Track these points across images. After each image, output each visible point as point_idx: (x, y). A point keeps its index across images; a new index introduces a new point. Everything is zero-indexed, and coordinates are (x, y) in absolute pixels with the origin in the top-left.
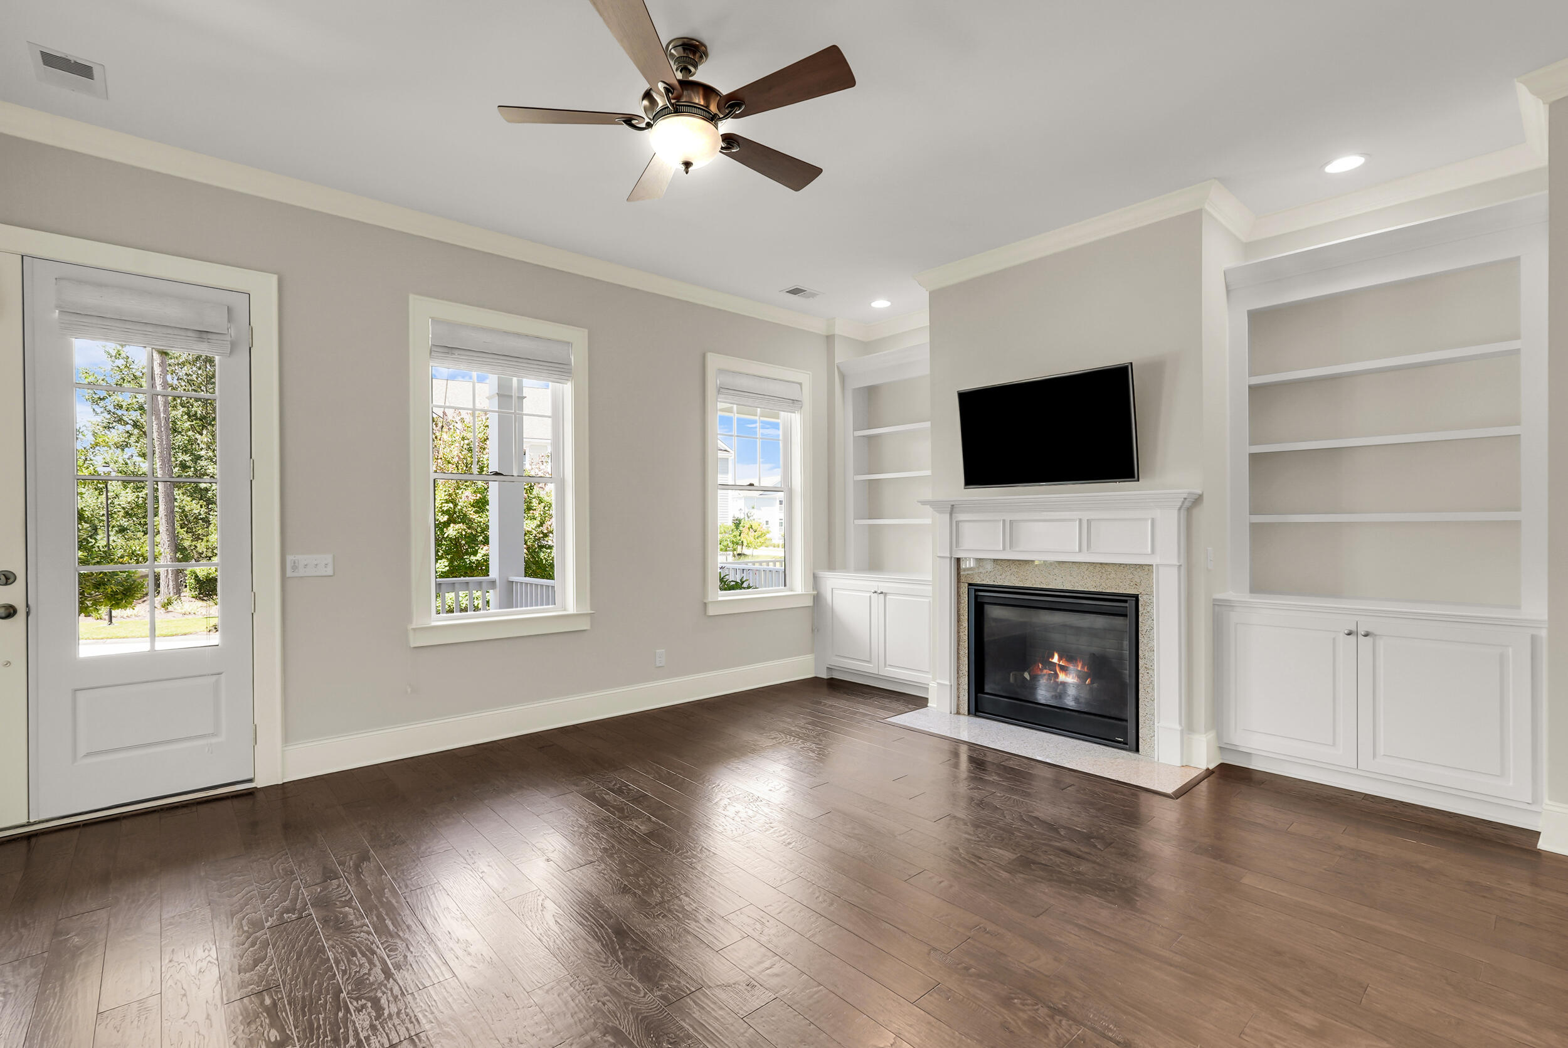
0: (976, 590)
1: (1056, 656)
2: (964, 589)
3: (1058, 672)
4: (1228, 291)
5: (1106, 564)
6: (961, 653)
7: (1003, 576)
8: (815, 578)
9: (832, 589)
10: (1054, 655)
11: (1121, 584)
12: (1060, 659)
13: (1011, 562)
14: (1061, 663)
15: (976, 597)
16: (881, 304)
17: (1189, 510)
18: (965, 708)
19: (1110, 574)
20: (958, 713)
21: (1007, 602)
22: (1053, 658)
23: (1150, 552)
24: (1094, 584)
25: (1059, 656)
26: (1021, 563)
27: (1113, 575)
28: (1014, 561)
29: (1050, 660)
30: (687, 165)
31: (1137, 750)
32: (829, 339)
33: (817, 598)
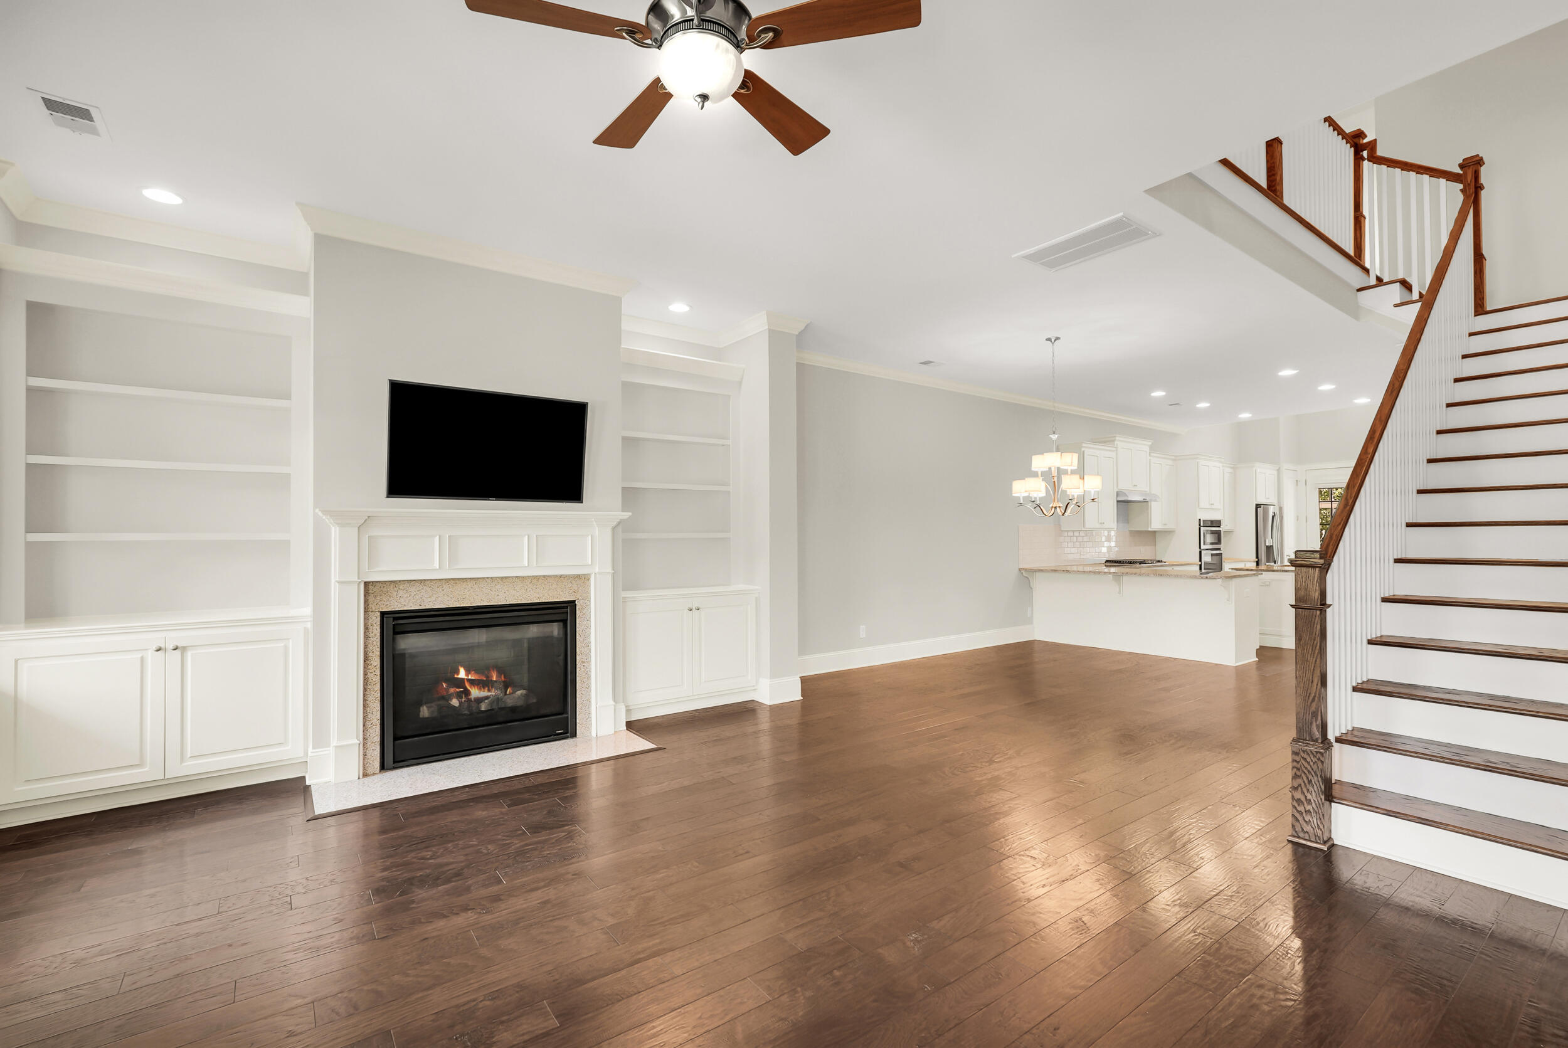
0: (395, 619)
1: (462, 670)
2: (376, 620)
3: (469, 688)
5: (549, 576)
6: (370, 698)
7: (433, 599)
9: (16, 661)
10: (459, 670)
11: (561, 593)
12: (468, 672)
13: (444, 582)
14: (470, 677)
15: (394, 626)
16: (161, 196)
18: (376, 765)
19: (552, 585)
20: (366, 775)
21: (426, 627)
22: (458, 674)
23: (589, 563)
24: (538, 596)
25: (465, 669)
26: (457, 581)
27: (554, 586)
28: (448, 580)
29: (456, 676)
31: (575, 735)
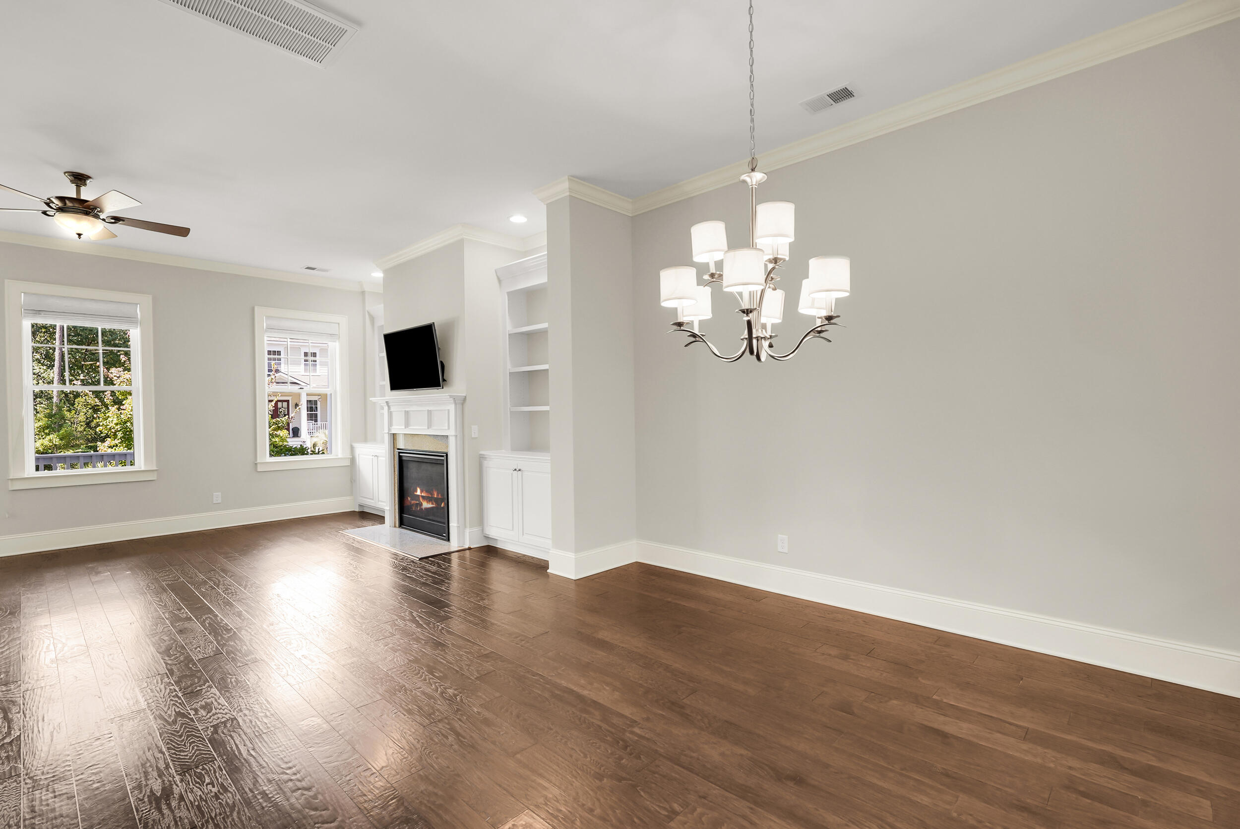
0: (399, 453)
1: (419, 490)
2: (396, 452)
3: (422, 501)
4: (500, 281)
7: (408, 444)
8: (352, 449)
9: (357, 454)
11: (443, 447)
12: (422, 492)
14: (423, 495)
15: (400, 457)
17: (463, 404)
18: (397, 525)
20: (395, 527)
22: (416, 492)
23: (447, 428)
25: (420, 490)
27: (441, 442)
29: (415, 493)
30: (79, 235)
31: (449, 540)
32: (363, 293)
33: (353, 460)
